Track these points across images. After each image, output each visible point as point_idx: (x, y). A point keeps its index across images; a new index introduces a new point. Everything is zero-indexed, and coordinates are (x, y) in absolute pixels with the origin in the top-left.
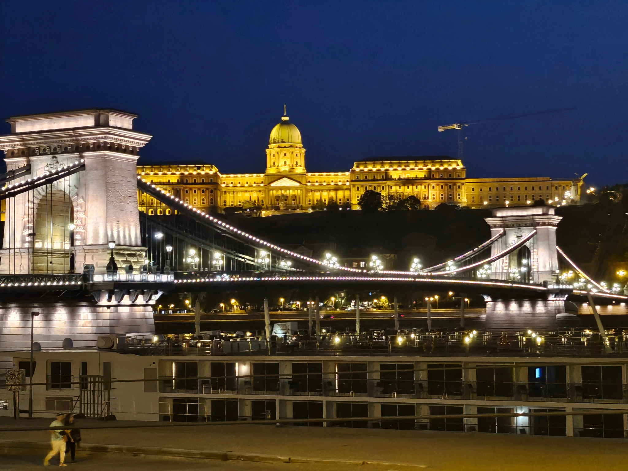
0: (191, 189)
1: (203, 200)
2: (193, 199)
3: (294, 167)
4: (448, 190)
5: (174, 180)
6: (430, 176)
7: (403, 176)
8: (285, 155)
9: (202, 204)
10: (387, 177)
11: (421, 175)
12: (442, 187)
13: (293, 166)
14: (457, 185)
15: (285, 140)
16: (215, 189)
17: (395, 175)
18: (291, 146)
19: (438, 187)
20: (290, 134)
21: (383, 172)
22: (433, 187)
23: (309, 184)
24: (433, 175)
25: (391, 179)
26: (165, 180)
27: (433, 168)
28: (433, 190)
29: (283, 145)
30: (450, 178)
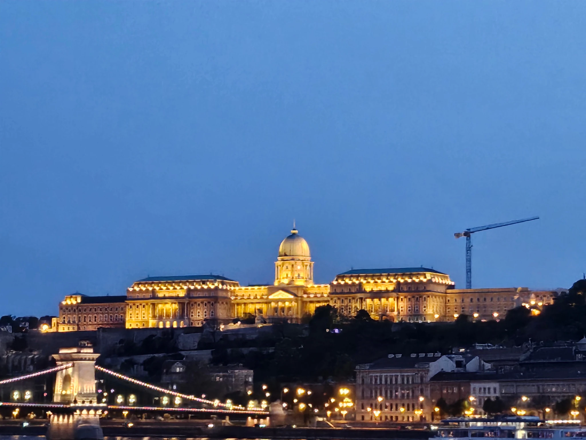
0: (196, 303)
1: (205, 312)
2: (197, 312)
3: (294, 280)
4: (414, 302)
5: (182, 294)
6: (399, 288)
7: (375, 289)
8: (287, 268)
9: (204, 317)
10: (360, 289)
11: (391, 288)
12: (409, 299)
13: (293, 278)
14: (423, 297)
15: (287, 254)
16: (215, 302)
17: (368, 288)
18: (293, 259)
19: (406, 299)
20: (292, 247)
21: (357, 285)
22: (402, 299)
23: (305, 296)
24: (402, 288)
25: (365, 292)
26: (174, 295)
27: (402, 281)
28: (402, 302)
29: (286, 258)
30: (417, 291)
